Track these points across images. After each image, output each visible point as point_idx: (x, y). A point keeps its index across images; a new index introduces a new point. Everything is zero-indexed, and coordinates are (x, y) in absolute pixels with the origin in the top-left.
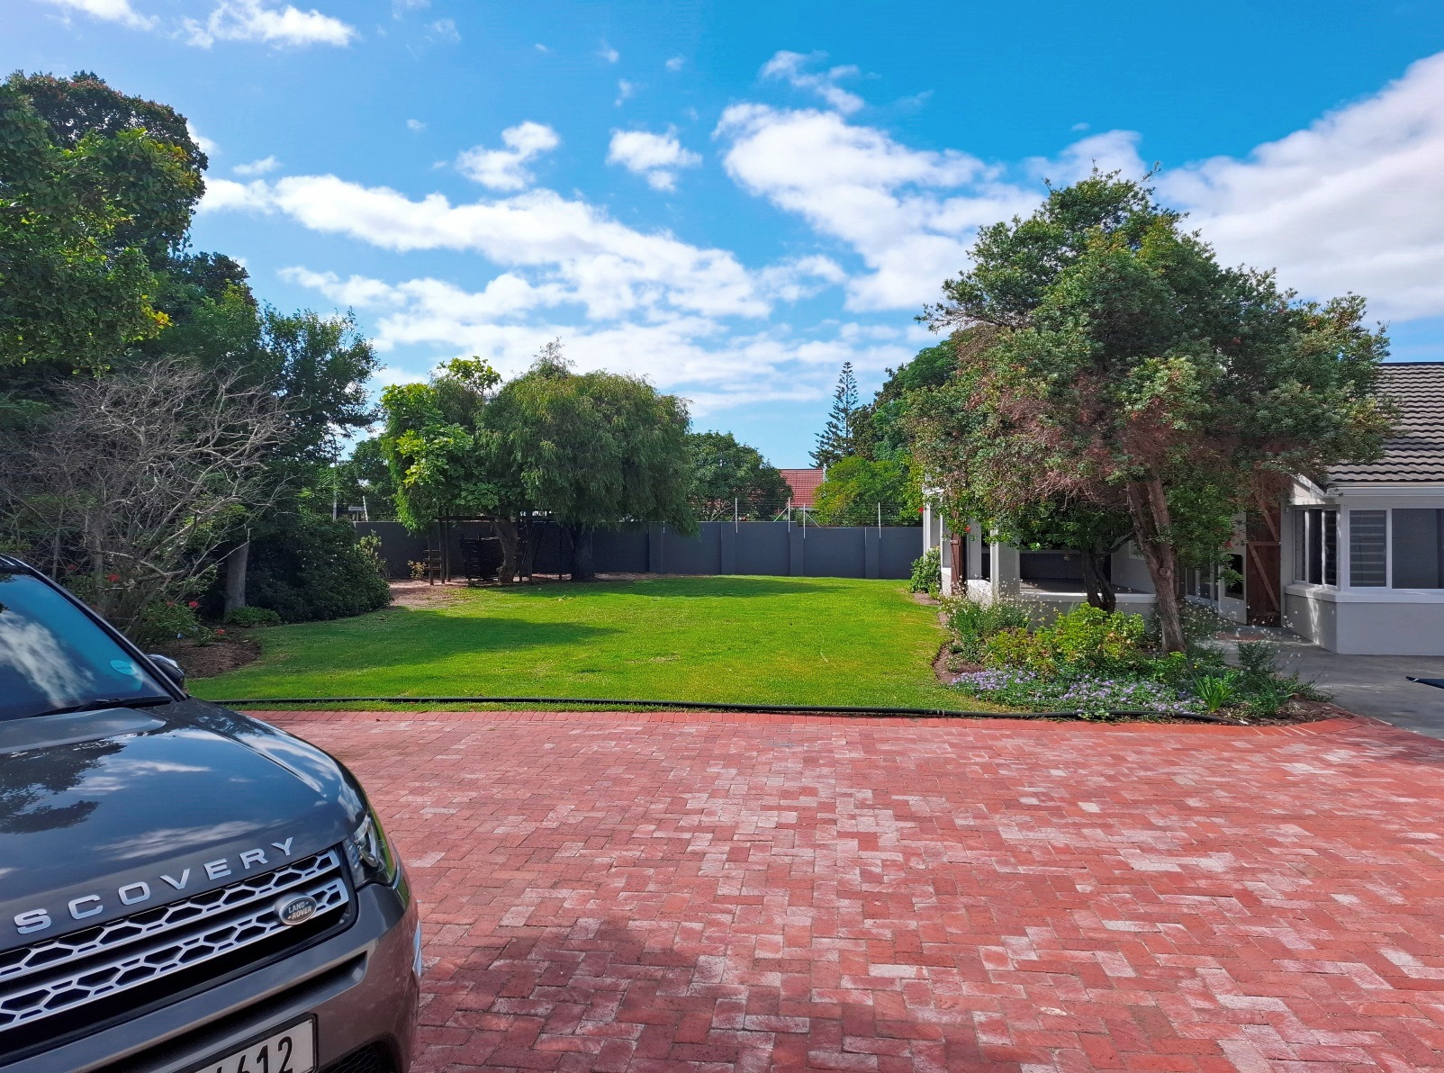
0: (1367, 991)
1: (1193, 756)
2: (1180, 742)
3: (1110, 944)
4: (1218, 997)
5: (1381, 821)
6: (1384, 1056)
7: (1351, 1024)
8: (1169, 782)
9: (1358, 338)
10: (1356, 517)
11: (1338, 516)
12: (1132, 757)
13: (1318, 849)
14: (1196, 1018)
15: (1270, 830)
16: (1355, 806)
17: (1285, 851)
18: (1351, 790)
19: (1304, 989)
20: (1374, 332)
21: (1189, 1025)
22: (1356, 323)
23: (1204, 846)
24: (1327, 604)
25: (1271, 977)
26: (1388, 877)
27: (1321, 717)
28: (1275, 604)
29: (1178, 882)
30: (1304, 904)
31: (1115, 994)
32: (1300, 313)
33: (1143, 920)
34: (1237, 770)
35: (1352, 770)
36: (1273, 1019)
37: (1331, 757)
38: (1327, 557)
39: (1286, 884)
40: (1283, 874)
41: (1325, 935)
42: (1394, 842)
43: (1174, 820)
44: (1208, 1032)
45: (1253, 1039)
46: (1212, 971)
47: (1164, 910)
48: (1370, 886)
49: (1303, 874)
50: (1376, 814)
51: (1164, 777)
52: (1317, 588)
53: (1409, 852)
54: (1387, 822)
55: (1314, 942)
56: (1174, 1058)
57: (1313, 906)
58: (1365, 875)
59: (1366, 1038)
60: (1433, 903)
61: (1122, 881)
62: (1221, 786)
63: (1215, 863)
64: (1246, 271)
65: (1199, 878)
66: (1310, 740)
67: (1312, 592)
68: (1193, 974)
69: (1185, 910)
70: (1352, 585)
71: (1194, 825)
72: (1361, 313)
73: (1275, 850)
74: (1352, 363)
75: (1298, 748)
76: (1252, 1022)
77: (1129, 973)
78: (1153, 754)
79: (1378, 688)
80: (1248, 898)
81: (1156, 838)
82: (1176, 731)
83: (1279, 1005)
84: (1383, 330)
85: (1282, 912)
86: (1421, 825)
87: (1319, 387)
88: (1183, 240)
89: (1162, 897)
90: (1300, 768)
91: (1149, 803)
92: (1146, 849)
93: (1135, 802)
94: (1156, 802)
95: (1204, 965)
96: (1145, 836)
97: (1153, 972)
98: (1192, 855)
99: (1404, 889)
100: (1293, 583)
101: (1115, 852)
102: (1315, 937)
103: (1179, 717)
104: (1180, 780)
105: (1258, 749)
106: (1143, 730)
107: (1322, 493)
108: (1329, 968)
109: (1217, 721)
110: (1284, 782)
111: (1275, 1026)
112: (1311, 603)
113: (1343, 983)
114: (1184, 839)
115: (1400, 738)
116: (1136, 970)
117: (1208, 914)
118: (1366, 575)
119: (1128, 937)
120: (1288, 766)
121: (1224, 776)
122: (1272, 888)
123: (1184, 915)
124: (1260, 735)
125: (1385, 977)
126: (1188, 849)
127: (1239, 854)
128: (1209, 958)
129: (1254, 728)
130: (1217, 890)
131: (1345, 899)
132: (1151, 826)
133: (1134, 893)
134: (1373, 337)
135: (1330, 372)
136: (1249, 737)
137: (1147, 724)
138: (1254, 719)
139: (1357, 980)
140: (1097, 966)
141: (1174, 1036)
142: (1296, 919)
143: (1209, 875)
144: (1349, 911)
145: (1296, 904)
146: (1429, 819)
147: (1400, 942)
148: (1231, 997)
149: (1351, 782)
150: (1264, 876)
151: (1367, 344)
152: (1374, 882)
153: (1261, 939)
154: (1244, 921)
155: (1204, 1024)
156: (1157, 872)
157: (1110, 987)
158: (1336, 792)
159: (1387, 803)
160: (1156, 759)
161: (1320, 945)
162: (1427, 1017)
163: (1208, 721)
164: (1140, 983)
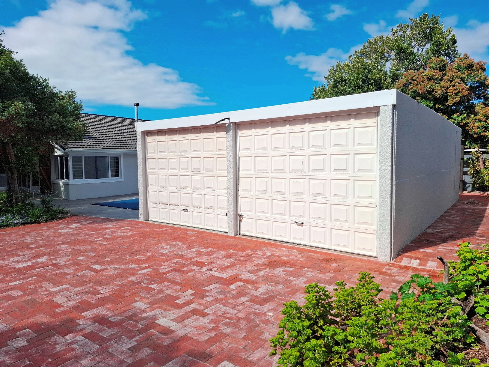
0: (89, 276)
1: (30, 234)
2: (25, 231)
3: (13, 288)
4: (50, 290)
5: (88, 239)
6: (94, 287)
7: (86, 284)
8: (23, 242)
9: (75, 104)
10: (74, 159)
11: (69, 158)
12: (8, 238)
13: (72, 249)
14: (45, 296)
15: (58, 247)
16: (80, 237)
17: (63, 251)
18: (79, 233)
19: (73, 280)
20: (79, 103)
21: (43, 298)
22: (74, 99)
23: (39, 256)
24: (66, 185)
25: (64, 281)
26: (91, 251)
27: (68, 217)
28: (50, 187)
29: (32, 267)
30: (71, 262)
31: (17, 300)
32: (57, 93)
33: (23, 279)
34: (45, 235)
35: (79, 229)
36: (66, 289)
37: (72, 227)
38: (66, 171)
39: (65, 259)
40: (63, 257)
41: (77, 267)
42: (92, 242)
43: (27, 252)
44: (49, 298)
45: (62, 295)
46: (47, 285)
47: (29, 275)
48: (87, 254)
49: (69, 256)
50: (86, 237)
51: (21, 242)
52: (63, 181)
53: (95, 244)
54: (89, 238)
55: (74, 270)
56: (40, 308)
57: (73, 262)
58: (85, 251)
59: (90, 285)
60: (102, 253)
61: (13, 272)
62: (40, 240)
63: (43, 259)
64: (39, 76)
65: (39, 264)
66: (65, 223)
67: (61, 182)
68: (41, 287)
69: (36, 273)
70: (73, 179)
71: (34, 252)
72: (75, 96)
73: (60, 252)
74: (73, 111)
75: (62, 226)
76: (61, 292)
77: (21, 293)
78: (15, 236)
79: (82, 208)
80: (54, 265)
81: (22, 258)
82: (22, 228)
83: (68, 286)
84: (81, 103)
85: (64, 266)
86: (97, 237)
87: (65, 117)
88: (16, 61)
89: (27, 272)
90: (64, 231)
91: (17, 249)
92: (19, 262)
93: (12, 250)
94: (20, 249)
95: (45, 284)
96: (18, 258)
97: (29, 291)
98: (35, 259)
99: (95, 252)
100: (55, 180)
101: (8, 265)
102: (74, 268)
103: (23, 224)
104: (26, 241)
105: (50, 228)
106: (10, 230)
107: (64, 151)
108: (79, 274)
109: (36, 223)
110: (60, 235)
111: (67, 290)
112: (61, 185)
113: (83, 276)
114: (31, 256)
115: (90, 219)
116: (23, 292)
117: (43, 272)
118: (77, 176)
119: (18, 285)
120: (60, 231)
121: (41, 237)
122: (60, 261)
123: (36, 274)
124: (50, 224)
125: (93, 271)
126: (33, 258)
127: (49, 256)
128: (46, 282)
129: (48, 223)
130: (44, 265)
131: (81, 258)
132: (19, 255)
133: (18, 274)
134: (79, 104)
135: (67, 113)
136: (47, 226)
137: (11, 228)
138: (47, 221)
139: (86, 274)
140: (9, 295)
141: (39, 302)
142: (69, 266)
143: (42, 263)
144: (82, 260)
145: (68, 263)
146: (99, 235)
147: (95, 263)
148: (54, 289)
149: (79, 231)
150: (58, 259)
151: (77, 106)
152: (88, 252)
153: (60, 273)
154: (55, 270)
155: (47, 297)
156: (25, 266)
157: (16, 299)
158: (74, 235)
159: (89, 234)
160: (17, 237)
161: (76, 270)
162: (103, 276)
163: (33, 223)
164: (25, 294)
